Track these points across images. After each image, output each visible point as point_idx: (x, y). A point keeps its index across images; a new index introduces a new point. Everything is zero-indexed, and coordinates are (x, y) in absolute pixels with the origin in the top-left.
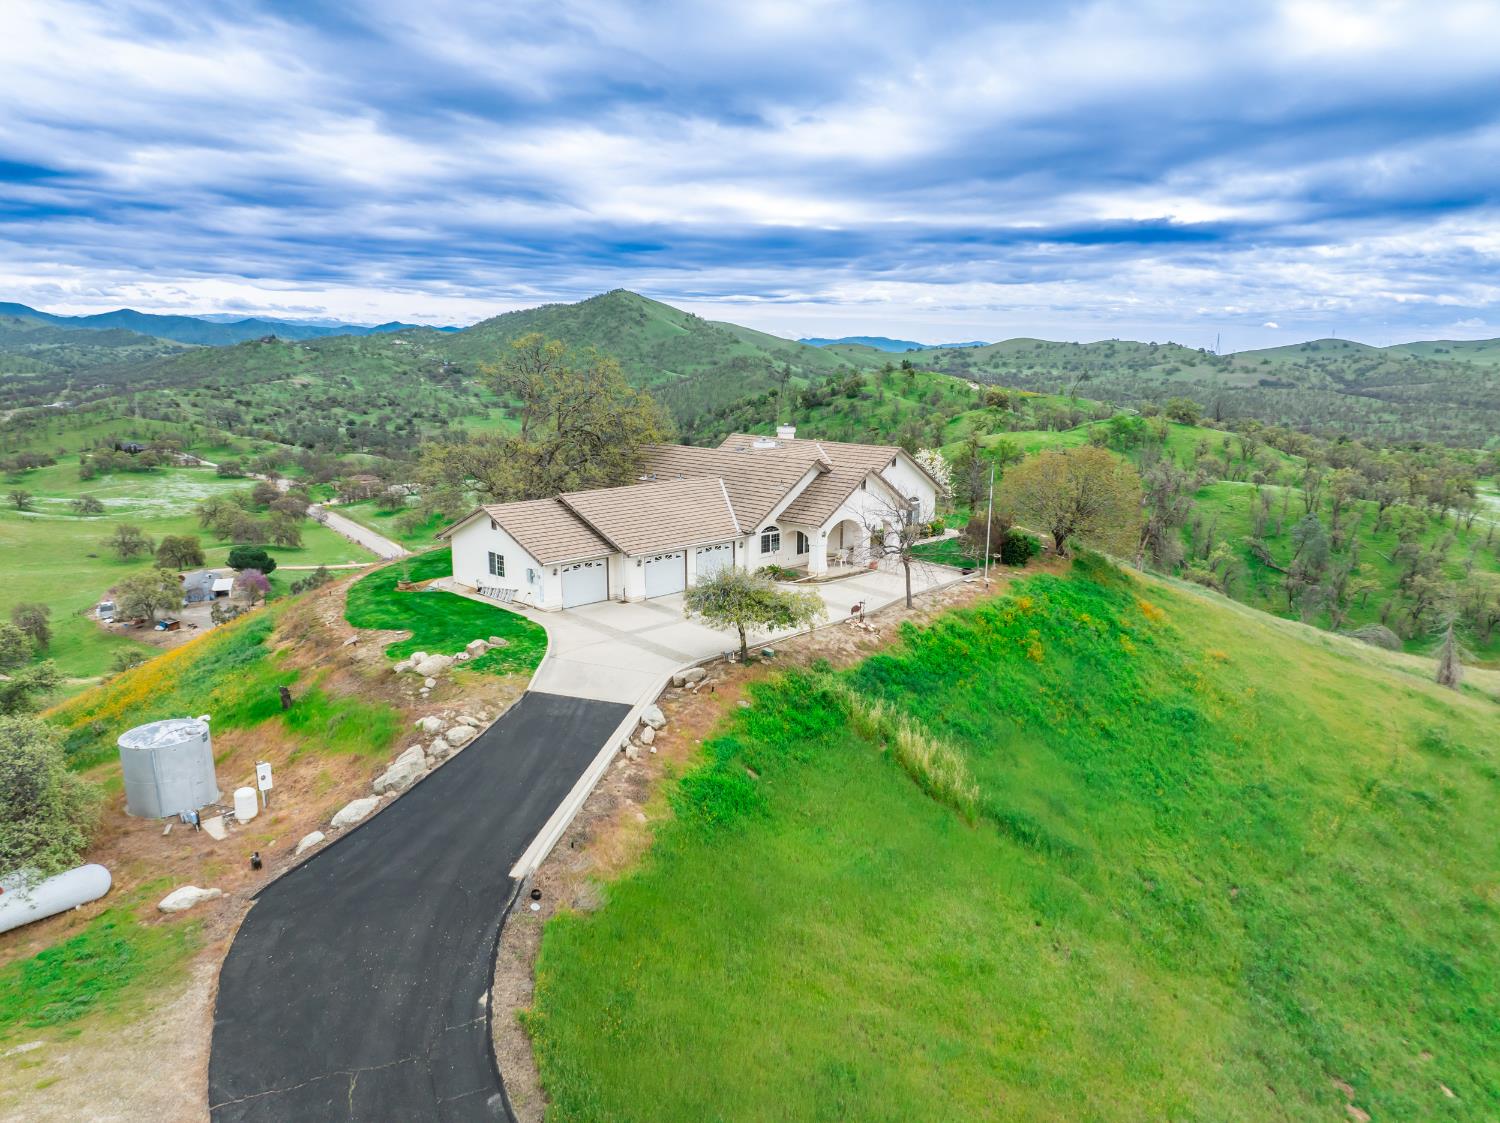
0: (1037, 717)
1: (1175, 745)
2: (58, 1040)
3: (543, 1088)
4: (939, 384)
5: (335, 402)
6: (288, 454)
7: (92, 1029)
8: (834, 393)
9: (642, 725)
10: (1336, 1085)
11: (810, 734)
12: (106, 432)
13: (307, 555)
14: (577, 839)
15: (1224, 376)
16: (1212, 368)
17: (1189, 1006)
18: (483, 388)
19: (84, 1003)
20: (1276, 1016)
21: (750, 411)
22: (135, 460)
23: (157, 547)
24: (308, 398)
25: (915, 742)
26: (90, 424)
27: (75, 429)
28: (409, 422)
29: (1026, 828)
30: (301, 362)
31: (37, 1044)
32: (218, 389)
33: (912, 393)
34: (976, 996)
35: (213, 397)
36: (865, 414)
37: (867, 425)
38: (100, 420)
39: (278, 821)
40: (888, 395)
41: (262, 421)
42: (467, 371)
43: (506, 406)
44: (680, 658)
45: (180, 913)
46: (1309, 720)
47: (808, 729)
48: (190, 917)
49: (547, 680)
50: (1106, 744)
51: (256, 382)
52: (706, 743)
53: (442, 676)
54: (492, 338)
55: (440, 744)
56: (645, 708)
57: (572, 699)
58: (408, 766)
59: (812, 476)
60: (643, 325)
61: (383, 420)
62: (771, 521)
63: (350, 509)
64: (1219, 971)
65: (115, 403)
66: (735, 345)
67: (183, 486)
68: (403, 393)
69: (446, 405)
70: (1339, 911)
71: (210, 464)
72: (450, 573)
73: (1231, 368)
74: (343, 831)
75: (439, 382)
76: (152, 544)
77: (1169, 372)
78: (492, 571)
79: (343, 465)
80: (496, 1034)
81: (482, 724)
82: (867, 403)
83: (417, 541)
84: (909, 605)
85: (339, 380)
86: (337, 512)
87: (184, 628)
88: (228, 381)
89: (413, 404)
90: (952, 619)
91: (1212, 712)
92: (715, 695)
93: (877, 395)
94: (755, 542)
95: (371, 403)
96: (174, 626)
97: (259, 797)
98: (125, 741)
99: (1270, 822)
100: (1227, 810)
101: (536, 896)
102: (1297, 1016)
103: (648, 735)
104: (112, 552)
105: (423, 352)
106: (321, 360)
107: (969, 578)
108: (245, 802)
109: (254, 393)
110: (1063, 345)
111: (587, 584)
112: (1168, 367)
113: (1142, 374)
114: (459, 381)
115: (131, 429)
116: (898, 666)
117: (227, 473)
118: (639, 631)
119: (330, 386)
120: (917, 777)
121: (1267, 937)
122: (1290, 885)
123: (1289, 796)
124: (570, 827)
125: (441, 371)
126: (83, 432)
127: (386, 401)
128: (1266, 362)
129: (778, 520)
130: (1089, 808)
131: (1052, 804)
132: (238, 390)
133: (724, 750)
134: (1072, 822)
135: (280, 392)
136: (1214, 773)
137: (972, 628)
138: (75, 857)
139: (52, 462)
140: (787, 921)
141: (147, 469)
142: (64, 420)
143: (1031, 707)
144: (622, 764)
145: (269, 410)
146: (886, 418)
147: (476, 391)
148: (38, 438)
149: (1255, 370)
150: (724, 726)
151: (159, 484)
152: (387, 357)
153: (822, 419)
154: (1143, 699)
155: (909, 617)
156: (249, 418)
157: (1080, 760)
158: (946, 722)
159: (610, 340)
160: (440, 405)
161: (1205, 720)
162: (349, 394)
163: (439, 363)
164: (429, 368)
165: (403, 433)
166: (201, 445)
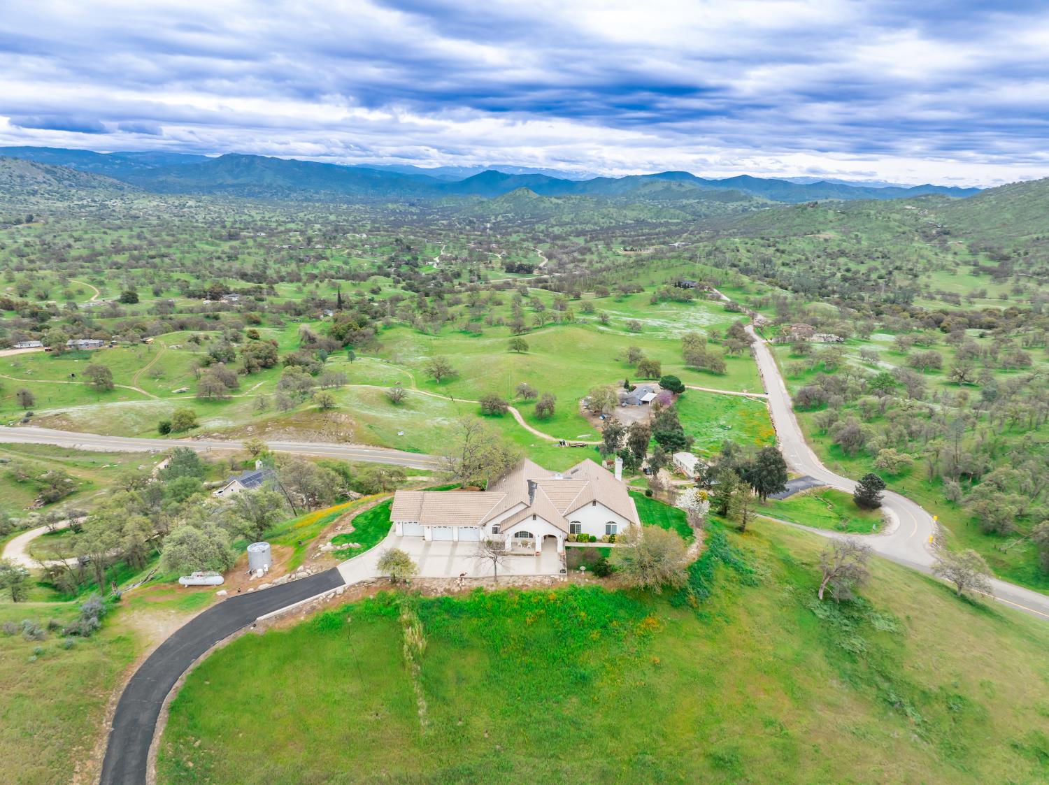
2: (176, 613)
3: (202, 662)
5: (843, 253)
6: (777, 297)
7: (181, 613)
9: (337, 592)
11: (381, 615)
13: (724, 380)
18: (964, 247)
19: (188, 607)
22: (684, 294)
24: (826, 248)
26: (672, 266)
28: (890, 273)
30: (831, 222)
35: (763, 246)
41: (788, 264)
42: (956, 233)
43: (975, 265)
45: (216, 596)
49: (345, 565)
51: (795, 235)
52: (345, 605)
54: (986, 206)
56: (347, 586)
58: (283, 579)
61: (871, 270)
63: (777, 349)
65: (705, 247)
67: (700, 314)
68: (893, 249)
69: (925, 261)
71: (726, 299)
75: (930, 240)
80: (210, 649)
81: (311, 574)
85: (853, 236)
86: (769, 349)
88: (780, 233)
89: (899, 258)
92: (368, 590)
95: (869, 256)
96: (608, 418)
98: (250, 547)
101: (255, 626)
104: (625, 360)
105: (925, 216)
106: (845, 221)
109: (790, 244)
114: (945, 241)
116: (452, 603)
117: (730, 308)
119: (845, 241)
124: (283, 613)
125: (934, 232)
126: (667, 271)
127: (880, 255)
131: (459, 678)
132: (781, 241)
135: (808, 244)
138: (220, 574)
139: (643, 290)
141: (687, 300)
142: (660, 263)
144: (315, 601)
145: (795, 256)
147: (956, 250)
148: (644, 273)
150: (357, 602)
151: (687, 312)
152: (895, 220)
156: (780, 262)
160: (920, 261)
162: (856, 247)
163: (934, 226)
164: (924, 229)
165: (881, 281)
166: (729, 285)
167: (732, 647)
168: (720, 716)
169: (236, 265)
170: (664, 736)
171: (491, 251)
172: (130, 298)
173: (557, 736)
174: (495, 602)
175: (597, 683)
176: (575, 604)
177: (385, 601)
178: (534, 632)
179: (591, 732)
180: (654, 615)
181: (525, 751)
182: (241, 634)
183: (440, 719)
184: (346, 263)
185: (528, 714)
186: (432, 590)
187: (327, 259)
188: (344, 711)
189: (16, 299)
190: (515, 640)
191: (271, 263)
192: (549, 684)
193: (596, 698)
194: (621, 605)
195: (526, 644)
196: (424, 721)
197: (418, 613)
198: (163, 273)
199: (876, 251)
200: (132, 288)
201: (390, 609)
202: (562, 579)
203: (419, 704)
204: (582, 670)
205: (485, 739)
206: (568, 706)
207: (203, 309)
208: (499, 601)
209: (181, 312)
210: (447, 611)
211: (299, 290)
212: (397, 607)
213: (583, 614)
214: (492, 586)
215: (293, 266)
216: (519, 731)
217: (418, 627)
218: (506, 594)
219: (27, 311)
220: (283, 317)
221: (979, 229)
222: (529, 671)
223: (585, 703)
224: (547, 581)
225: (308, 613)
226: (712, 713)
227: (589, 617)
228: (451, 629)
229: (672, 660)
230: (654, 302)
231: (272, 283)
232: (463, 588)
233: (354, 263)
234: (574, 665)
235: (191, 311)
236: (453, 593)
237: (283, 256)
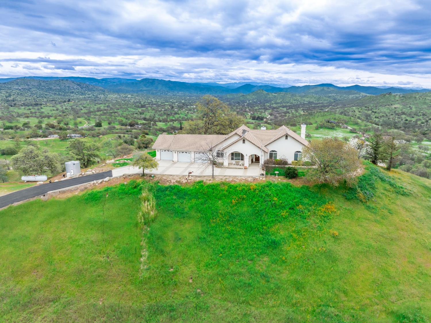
5: (403, 113)
6: (374, 128)
12: (327, 118)
22: (331, 126)
24: (395, 112)
27: (321, 116)
28: (427, 121)
30: (397, 101)
32: (368, 108)
35: (366, 110)
38: (328, 114)
41: (378, 118)
46: (340, 272)
51: (381, 106)
61: (417, 120)
71: (350, 128)
84: (213, 177)
85: (408, 107)
88: (373, 105)
95: (416, 114)
106: (404, 100)
109: (379, 109)
115: (334, 117)
117: (352, 131)
119: (404, 108)
126: (323, 117)
127: (422, 114)
131: (176, 238)
132: (374, 108)
135: (387, 109)
139: (312, 124)
142: (320, 114)
145: (381, 114)
148: (312, 118)
151: (332, 132)
152: (428, 100)
156: (374, 116)
162: (410, 111)
165: (423, 125)
166: (351, 123)
167: (398, 230)
168: (397, 279)
169: (143, 116)
170: (345, 293)
171: (246, 112)
172: (99, 125)
173: (249, 285)
174: (210, 190)
175: (285, 248)
176: (270, 193)
177: (133, 185)
178: (238, 210)
179: (279, 285)
180: (332, 203)
181: (220, 296)
182: (32, 200)
183: (156, 266)
184: (186, 115)
185: (227, 267)
186: (168, 181)
187: (179, 114)
188: (83, 252)
189: (56, 124)
190: (222, 214)
191: (157, 116)
192: (246, 246)
193: (284, 258)
194: (306, 196)
195: (230, 217)
196: (144, 266)
197: (154, 194)
198: (113, 117)
199: (420, 112)
200: (101, 121)
201: (135, 190)
202: (261, 179)
203: (143, 254)
204: (273, 238)
205: (189, 284)
206: (260, 263)
207: (126, 129)
208: (213, 189)
209: (117, 130)
210: (175, 194)
211: (166, 125)
212: (141, 189)
213: (275, 199)
214: (210, 180)
215: (165, 117)
216: (218, 280)
217: (153, 202)
218: (219, 185)
219: (58, 128)
220: (158, 132)
222: (231, 236)
223: (275, 262)
224: (249, 179)
225: (82, 190)
226: (389, 276)
227: (281, 202)
228: (176, 206)
229: (348, 234)
230: (317, 128)
231: (155, 121)
232: (189, 181)
233: (189, 116)
234: (267, 233)
235: (121, 129)
236: (182, 184)
237: (162, 113)
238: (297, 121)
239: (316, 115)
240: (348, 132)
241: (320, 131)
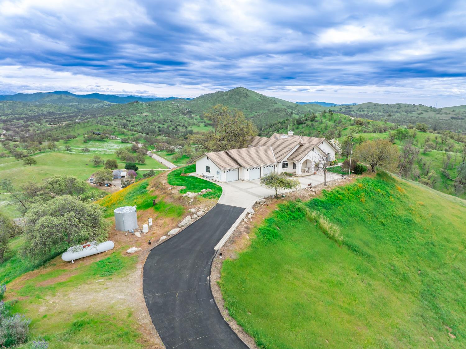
0: (362, 218)
1: (405, 229)
2: (107, 280)
3: (223, 299)
4: (341, 117)
5: (155, 121)
6: (141, 136)
7: (114, 278)
8: (306, 120)
9: (249, 213)
10: (446, 327)
11: (295, 219)
12: (90, 129)
13: (147, 166)
14: (231, 242)
15: (439, 115)
16: (434, 113)
17: (401, 301)
18: (198, 117)
19: (112, 272)
20: (429, 307)
21: (280, 125)
22: (98, 137)
23: (105, 163)
24: (147, 119)
25: (325, 223)
26: (86, 126)
27: (82, 128)
28: (176, 127)
29: (356, 249)
30: (145, 109)
31: (103, 280)
32: (121, 117)
33: (332, 120)
34: (338, 291)
35: (120, 119)
36: (316, 127)
37: (317, 130)
38: (89, 125)
39: (154, 233)
40: (324, 120)
41: (134, 126)
42: (194, 112)
43: (205, 123)
44: (259, 196)
45: (131, 254)
46: (449, 224)
47: (294, 217)
48: (134, 255)
49: (223, 201)
50: (383, 227)
51: (132, 114)
52: (266, 219)
53: (195, 198)
54: (201, 102)
55: (195, 216)
56: (249, 209)
57: (229, 206)
58: (187, 221)
59: (298, 146)
60: (247, 98)
61: (168, 127)
62: (285, 159)
63: (159, 153)
64: (413, 293)
65: (93, 120)
66: (276, 104)
67: (112, 145)
68: (174, 118)
69: (187, 122)
70: (453, 280)
71: (119, 139)
72: (195, 171)
73: (441, 113)
74: (171, 236)
75: (185, 115)
76: (103, 162)
77: (419, 114)
78: (207, 171)
79: (157, 140)
80: (212, 286)
81: (206, 211)
82: (317, 123)
83: (178, 163)
84: (325, 185)
85: (156, 114)
86: (155, 154)
87: (113, 186)
89: (177, 122)
90: (338, 189)
91: (417, 220)
92: (268, 206)
93: (321, 121)
94: (281, 165)
95: (165, 121)
96: (110, 185)
97: (149, 227)
98: (116, 211)
99: (433, 253)
100: (419, 249)
101: (221, 254)
102: (436, 307)
103: (250, 216)
104: (93, 164)
105: (180, 106)
106: (151, 108)
107: (344, 177)
108: (146, 228)
109: (132, 118)
110: (383, 105)
111: (233, 176)
112: (419, 112)
113: (410, 115)
114: (191, 115)
115: (97, 128)
116: (321, 201)
117: (124, 142)
118: (248, 189)
119: (153, 116)
120: (325, 232)
121: (429, 285)
122: (438, 272)
123: (440, 246)
124: (229, 238)
125: (186, 112)
126: (84, 129)
127: (169, 121)
128: (454, 111)
129: (287, 159)
130: (376, 245)
131: (365, 243)
132: (127, 117)
133: (270, 221)
134: (371, 248)
135: (139, 118)
136: (416, 238)
137: (343, 192)
138: (106, 239)
139: (76, 137)
140: (286, 267)
141: (101, 140)
142: (79, 125)
143: (360, 215)
144: (243, 223)
145: (136, 123)
146: (323, 128)
147: (196, 118)
148: (72, 130)
149: (449, 114)
150: (270, 215)
151: (105, 144)
152: (170, 107)
153: (302, 128)
154: (395, 215)
155: (325, 188)
156: (130, 125)
157: (374, 231)
158: (335, 218)
159: (237, 103)
160: (185, 122)
161: (415, 222)
162: (159, 118)
163: (185, 109)
164: (182, 111)
165: (174, 130)
166: (117, 133)
178: (370, 206)
181: (430, 268)
186: (304, 197)
190: (366, 213)
192: (401, 229)
193: (424, 228)
195: (373, 213)
204: (404, 217)
208: (340, 194)
213: (379, 191)
221: (201, 110)
225: (247, 232)
230: (85, 142)
236: (315, 196)
238: (54, 134)
239: (76, 126)
240: (120, 143)
241: (90, 144)
